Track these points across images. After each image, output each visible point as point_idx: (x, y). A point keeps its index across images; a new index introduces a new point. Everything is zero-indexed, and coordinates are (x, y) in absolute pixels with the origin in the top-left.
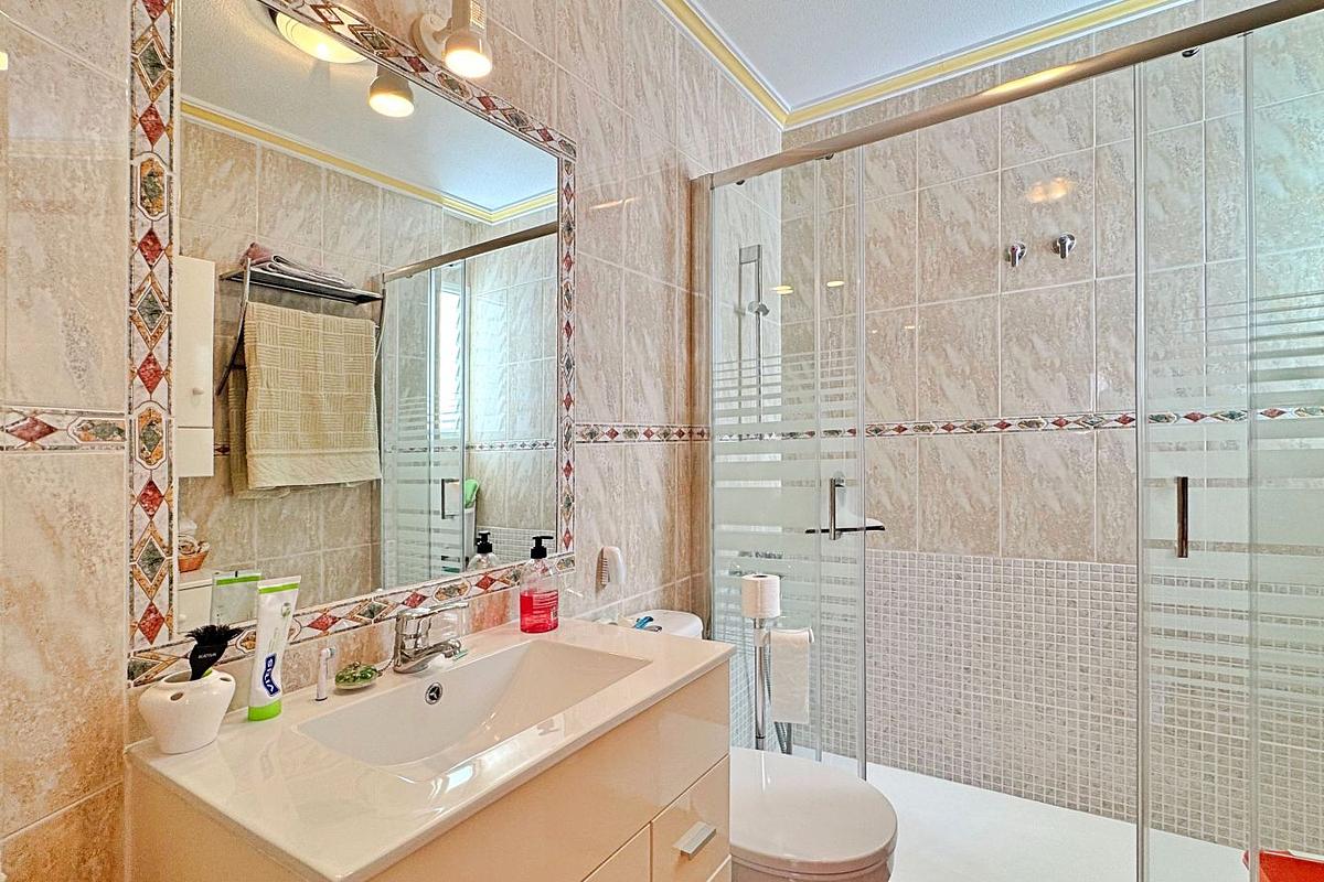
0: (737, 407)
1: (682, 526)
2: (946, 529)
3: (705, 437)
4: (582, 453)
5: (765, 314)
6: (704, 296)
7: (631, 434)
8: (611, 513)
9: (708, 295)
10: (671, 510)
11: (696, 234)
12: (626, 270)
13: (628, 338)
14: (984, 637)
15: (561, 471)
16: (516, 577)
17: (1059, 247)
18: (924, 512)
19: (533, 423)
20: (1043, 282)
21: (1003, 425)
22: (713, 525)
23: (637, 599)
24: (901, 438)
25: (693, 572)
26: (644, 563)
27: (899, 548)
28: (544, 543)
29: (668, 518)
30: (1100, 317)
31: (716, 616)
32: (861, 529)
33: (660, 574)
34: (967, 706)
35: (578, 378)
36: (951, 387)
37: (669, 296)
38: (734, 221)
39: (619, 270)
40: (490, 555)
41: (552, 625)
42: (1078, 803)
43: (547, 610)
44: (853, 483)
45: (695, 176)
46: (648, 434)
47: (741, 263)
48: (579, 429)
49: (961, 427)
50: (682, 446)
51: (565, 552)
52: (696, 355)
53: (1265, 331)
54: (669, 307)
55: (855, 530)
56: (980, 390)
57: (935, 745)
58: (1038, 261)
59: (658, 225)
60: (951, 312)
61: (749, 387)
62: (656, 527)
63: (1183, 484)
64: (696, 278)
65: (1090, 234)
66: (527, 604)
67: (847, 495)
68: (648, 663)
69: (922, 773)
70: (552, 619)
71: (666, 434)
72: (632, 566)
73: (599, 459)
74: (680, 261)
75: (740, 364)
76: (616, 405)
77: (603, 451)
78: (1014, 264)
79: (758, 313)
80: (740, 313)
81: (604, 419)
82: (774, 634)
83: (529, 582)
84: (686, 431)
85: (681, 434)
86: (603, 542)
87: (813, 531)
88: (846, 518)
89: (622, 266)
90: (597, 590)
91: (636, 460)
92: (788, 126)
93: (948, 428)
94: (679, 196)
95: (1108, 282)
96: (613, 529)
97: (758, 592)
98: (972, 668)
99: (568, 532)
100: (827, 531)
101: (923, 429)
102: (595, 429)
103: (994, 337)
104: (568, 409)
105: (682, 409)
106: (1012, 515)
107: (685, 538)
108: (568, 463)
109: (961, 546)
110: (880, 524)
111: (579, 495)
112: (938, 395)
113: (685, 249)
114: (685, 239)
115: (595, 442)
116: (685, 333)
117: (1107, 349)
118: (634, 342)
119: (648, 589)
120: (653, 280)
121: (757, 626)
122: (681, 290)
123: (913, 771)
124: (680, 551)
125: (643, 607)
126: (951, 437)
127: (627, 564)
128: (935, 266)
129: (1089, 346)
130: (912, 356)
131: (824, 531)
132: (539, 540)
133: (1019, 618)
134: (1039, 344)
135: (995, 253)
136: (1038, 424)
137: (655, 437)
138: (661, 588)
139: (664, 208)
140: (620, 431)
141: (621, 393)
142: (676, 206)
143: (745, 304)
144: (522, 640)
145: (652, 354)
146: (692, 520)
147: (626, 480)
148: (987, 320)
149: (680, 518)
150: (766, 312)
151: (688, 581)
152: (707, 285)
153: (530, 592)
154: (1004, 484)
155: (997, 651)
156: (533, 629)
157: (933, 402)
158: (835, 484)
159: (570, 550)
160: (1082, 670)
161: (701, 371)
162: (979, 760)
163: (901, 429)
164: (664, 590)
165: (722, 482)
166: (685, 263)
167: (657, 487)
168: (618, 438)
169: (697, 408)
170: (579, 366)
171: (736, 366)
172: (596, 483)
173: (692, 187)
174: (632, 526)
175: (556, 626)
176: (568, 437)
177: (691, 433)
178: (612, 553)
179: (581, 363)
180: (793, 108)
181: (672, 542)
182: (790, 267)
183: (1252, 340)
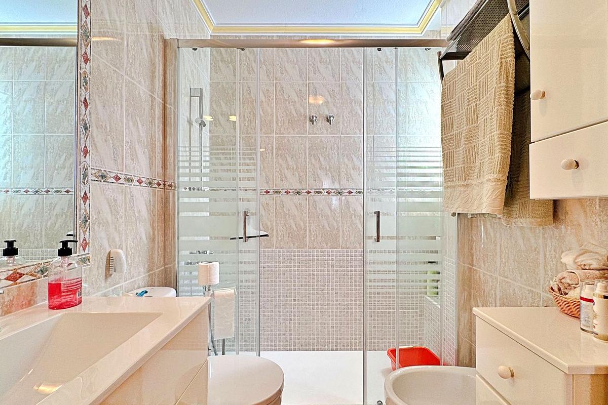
0: (188, 172)
1: (159, 238)
2: (286, 238)
3: (173, 188)
4: (95, 188)
5: (204, 126)
6: (173, 108)
7: (129, 180)
8: (116, 229)
9: (175, 108)
10: (153, 228)
11: (168, 72)
12: (126, 77)
13: (127, 119)
14: (301, 285)
15: (79, 198)
16: (42, 272)
17: (328, 120)
18: (277, 231)
19: (35, 177)
20: (322, 133)
21: (309, 192)
22: (178, 237)
23: (132, 282)
24: (267, 196)
25: (165, 264)
26: (137, 260)
27: (266, 248)
28: (70, 245)
29: (151, 233)
30: (342, 150)
31: (180, 288)
32: (258, 236)
33: (146, 266)
34: (294, 316)
35: (93, 138)
36: (288, 174)
37: (152, 102)
38: (187, 72)
39: (122, 75)
40: (16, 257)
41: (77, 302)
42: (334, 348)
43: (74, 292)
44: (254, 214)
45: (168, 38)
46: (140, 181)
47: (191, 96)
48: (93, 172)
49: (293, 192)
50: (159, 191)
51: (82, 253)
52: (168, 140)
53: (402, 159)
54: (152, 107)
55: (255, 237)
56: (300, 177)
57: (281, 336)
58: (321, 123)
59: (146, 58)
60: (288, 141)
61: (195, 161)
62: (144, 238)
63: (378, 214)
64: (168, 96)
65: (339, 116)
66: (54, 289)
67: (251, 220)
68: (160, 315)
69: (276, 350)
70: (77, 297)
71: (150, 183)
72: (130, 262)
73: (108, 193)
74: (159, 84)
75: (190, 149)
76: (119, 161)
77: (111, 189)
78: (313, 124)
79: (200, 124)
80: (190, 123)
81: (111, 168)
82: (216, 293)
83: (55, 274)
84: (162, 183)
85: (159, 184)
86: (110, 246)
87: (235, 239)
88: (251, 231)
89: (124, 74)
90: (106, 277)
91: (132, 196)
92: (214, 33)
93: (287, 192)
94: (159, 46)
95: (345, 137)
96: (117, 239)
97: (208, 271)
98: (296, 299)
99: (85, 240)
100: (242, 238)
101: (277, 192)
102: (105, 173)
103: (305, 154)
104: (85, 157)
105: (159, 170)
106: (312, 231)
107: (161, 244)
108: (85, 193)
109: (292, 245)
110: (266, 234)
111: (93, 215)
112: (283, 177)
113: (161, 78)
114: (161, 72)
115: (104, 182)
116: (161, 126)
117: (344, 164)
118: (131, 123)
119: (140, 275)
120: (143, 89)
121: (207, 290)
122: (159, 100)
123: (272, 350)
124: (158, 252)
125: (136, 286)
126: (288, 196)
127: (127, 261)
128: (282, 119)
129: (339, 162)
130: (272, 158)
131: (240, 238)
132: (65, 243)
133: (314, 275)
134: (322, 159)
135: (306, 117)
136: (321, 192)
137: (143, 184)
138: (147, 274)
139: (150, 49)
140: (122, 177)
141: (123, 154)
142: (156, 50)
143: (193, 119)
144: (49, 316)
145: (142, 134)
146: (165, 234)
147: (126, 208)
148: (302, 146)
149: (158, 232)
150: (205, 125)
151: (163, 269)
152: (175, 101)
153: (59, 280)
154: (309, 218)
155: (306, 290)
156: (60, 307)
157: (281, 180)
158: (246, 214)
159: (87, 251)
160: (336, 294)
161: (170, 150)
162: (299, 339)
163: (267, 192)
164: (149, 276)
165: (183, 213)
166: (161, 85)
167: (144, 213)
168: (120, 181)
169: (168, 170)
170: (93, 129)
171: (188, 149)
172: (105, 209)
173: (165, 43)
174: (130, 238)
175: (80, 302)
176: (85, 176)
177: (164, 185)
178: (117, 253)
179: (95, 128)
180: (217, 24)
181: (153, 247)
182: (214, 106)
183: (397, 161)
